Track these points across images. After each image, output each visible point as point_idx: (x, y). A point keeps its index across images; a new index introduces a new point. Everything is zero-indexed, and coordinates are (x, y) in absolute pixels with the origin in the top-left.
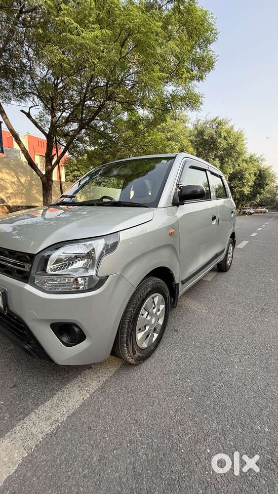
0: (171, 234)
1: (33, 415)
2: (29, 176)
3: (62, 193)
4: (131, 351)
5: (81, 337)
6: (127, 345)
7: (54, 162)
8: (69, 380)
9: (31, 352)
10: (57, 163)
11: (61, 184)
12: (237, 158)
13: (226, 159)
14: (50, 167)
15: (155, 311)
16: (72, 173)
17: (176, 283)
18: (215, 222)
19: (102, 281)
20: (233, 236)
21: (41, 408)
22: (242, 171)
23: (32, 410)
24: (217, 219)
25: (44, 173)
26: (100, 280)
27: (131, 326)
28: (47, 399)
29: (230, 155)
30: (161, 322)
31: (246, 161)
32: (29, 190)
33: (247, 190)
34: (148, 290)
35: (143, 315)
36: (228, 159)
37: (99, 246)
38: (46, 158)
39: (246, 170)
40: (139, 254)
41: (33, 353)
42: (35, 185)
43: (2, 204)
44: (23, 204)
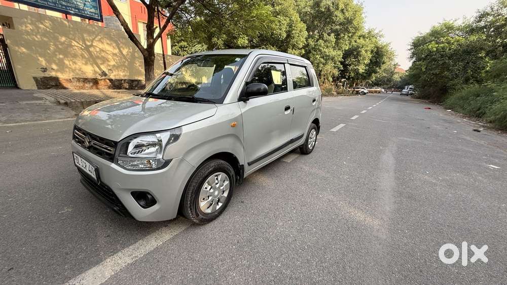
0: (233, 126)
1: (120, 254)
2: (131, 48)
3: (165, 69)
4: (194, 213)
5: (153, 202)
6: (191, 209)
7: (155, 35)
8: (149, 233)
9: (119, 212)
10: (160, 36)
11: (164, 58)
12: (354, 33)
13: (342, 35)
14: (152, 41)
15: (217, 186)
16: (178, 43)
17: (241, 164)
18: (289, 111)
19: (167, 163)
20: (316, 122)
21: (126, 249)
22: (358, 47)
23: (119, 250)
24: (291, 109)
25: (145, 47)
26: (165, 162)
27: (194, 196)
28: (132, 244)
29: (347, 30)
30: (226, 195)
31: (364, 37)
32: (132, 63)
33: (362, 69)
34: (210, 169)
35: (206, 188)
36: (344, 34)
37: (165, 137)
38: (147, 31)
39: (362, 47)
40: (200, 143)
41: (120, 213)
42: (137, 58)
43: (104, 77)
44: (126, 78)
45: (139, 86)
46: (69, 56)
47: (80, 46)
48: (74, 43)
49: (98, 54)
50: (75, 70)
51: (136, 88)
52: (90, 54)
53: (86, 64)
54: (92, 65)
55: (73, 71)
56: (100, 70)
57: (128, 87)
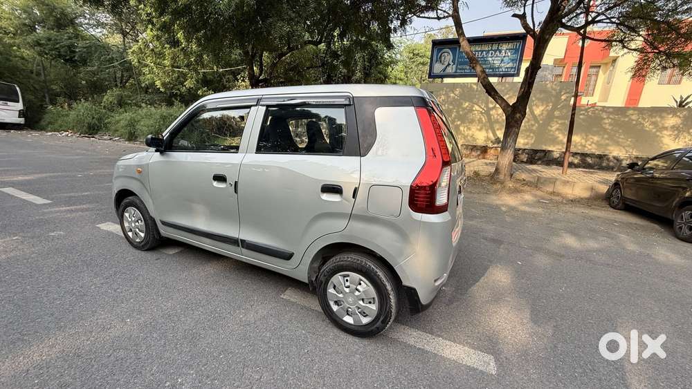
0: (140, 172)
18: (225, 185)
24: (229, 182)
32: (544, 126)
42: (557, 117)
43: (496, 145)
44: (527, 147)
45: (546, 159)
46: (467, 121)
47: (481, 110)
48: (476, 107)
49: (499, 117)
50: (467, 136)
51: (540, 162)
52: (488, 119)
53: (480, 130)
54: (487, 131)
55: (464, 138)
56: (494, 136)
57: (525, 160)
